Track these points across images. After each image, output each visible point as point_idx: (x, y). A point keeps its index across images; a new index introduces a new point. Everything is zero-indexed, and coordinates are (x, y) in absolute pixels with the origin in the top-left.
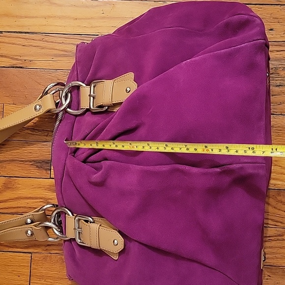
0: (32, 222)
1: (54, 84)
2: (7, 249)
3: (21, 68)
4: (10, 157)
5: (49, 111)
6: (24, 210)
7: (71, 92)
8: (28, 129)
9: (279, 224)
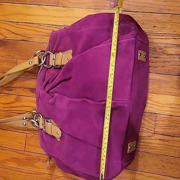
0: (26, 119)
1: (40, 51)
2: (15, 130)
3: (26, 41)
4: (19, 85)
5: (35, 65)
6: (24, 112)
7: (46, 56)
8: (28, 72)
9: (150, 131)
